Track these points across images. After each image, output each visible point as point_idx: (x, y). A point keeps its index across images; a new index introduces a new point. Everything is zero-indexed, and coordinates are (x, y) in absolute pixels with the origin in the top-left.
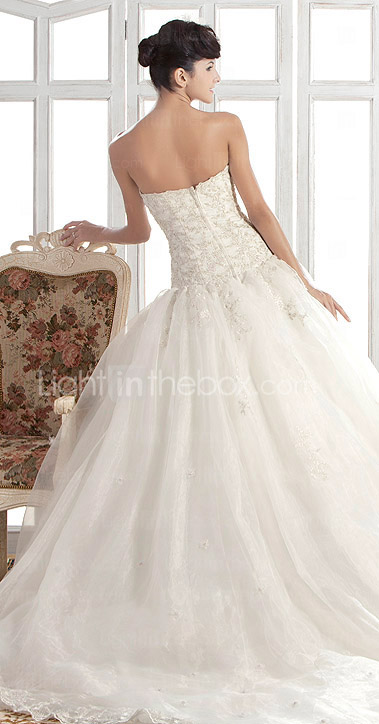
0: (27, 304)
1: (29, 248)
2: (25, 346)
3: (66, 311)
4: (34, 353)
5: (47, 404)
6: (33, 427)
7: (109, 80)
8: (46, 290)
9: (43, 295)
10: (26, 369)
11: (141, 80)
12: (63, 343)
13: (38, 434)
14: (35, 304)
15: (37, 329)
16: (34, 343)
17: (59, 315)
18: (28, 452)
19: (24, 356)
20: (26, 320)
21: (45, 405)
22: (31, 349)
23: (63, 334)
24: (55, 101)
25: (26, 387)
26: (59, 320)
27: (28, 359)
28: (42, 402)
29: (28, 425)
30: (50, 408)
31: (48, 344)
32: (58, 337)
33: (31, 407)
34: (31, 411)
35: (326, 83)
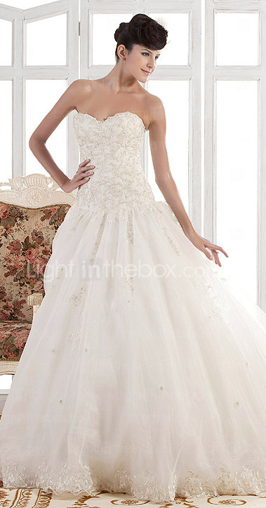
0: (7, 229)
1: (9, 188)
2: (6, 259)
3: (36, 233)
4: (12, 264)
5: (22, 299)
6: (11, 314)
7: (67, 65)
8: (22, 218)
9: (19, 222)
10: (6, 275)
11: (90, 65)
12: (34, 257)
13: (16, 319)
14: (13, 228)
15: (14, 247)
16: (12, 257)
17: (30, 237)
18: (8, 332)
19: (5, 266)
20: (6, 240)
21: (20, 300)
22: (10, 261)
23: (34, 251)
24: (27, 81)
25: (7, 287)
26: (31, 241)
27: (8, 268)
28: (18, 297)
29: (8, 313)
30: (24, 301)
31: (23, 258)
32: (30, 253)
33: (10, 301)
34: (10, 304)
35: (225, 67)
